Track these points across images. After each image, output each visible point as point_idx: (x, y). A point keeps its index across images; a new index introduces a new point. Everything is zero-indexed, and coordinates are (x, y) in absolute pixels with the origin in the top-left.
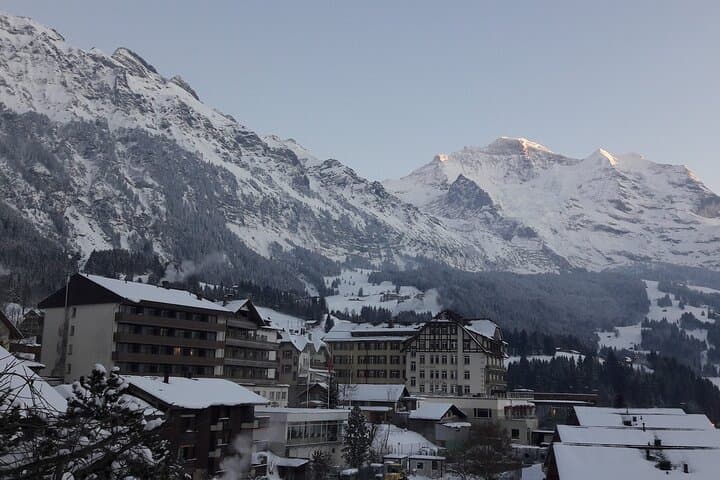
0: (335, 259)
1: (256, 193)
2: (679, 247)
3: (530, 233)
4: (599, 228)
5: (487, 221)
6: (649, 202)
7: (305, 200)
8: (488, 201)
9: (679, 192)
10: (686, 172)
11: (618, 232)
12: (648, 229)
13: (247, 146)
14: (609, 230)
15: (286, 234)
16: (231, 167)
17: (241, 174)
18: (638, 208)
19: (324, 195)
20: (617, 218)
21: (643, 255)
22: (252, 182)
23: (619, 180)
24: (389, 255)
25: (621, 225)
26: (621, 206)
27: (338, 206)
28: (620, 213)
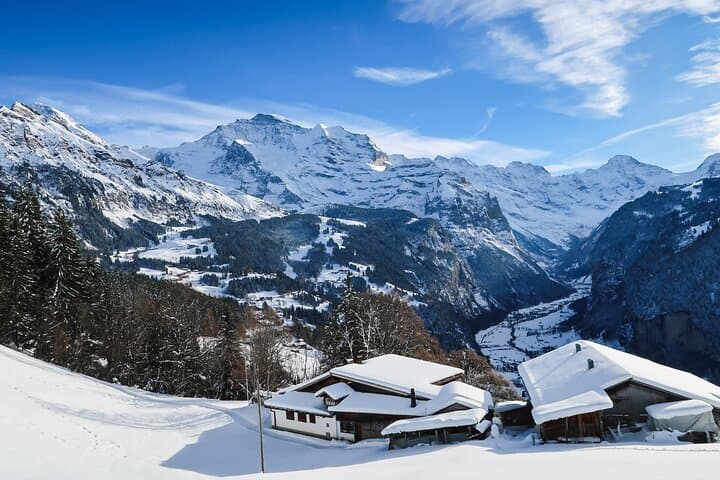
0: (159, 222)
1: (114, 191)
2: (361, 185)
3: (277, 180)
4: (318, 175)
5: (252, 172)
6: (347, 157)
7: (141, 190)
8: (252, 159)
9: (363, 151)
10: (368, 139)
11: (329, 177)
12: (345, 175)
13: (103, 159)
14: (324, 176)
15: (133, 212)
16: (98, 176)
17: (104, 180)
18: (341, 162)
19: (151, 184)
20: (328, 168)
21: (342, 190)
22: (111, 185)
23: (330, 144)
24: (190, 216)
25: (331, 173)
26: (331, 161)
27: (159, 191)
28: (330, 165)
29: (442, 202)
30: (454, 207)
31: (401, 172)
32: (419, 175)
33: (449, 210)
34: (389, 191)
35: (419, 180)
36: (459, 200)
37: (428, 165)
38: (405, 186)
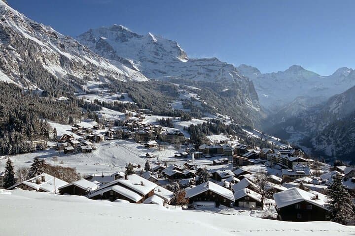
2: (174, 69)
4: (150, 61)
6: (165, 53)
7: (65, 54)
8: (112, 49)
9: (174, 50)
10: (176, 43)
11: (156, 63)
12: (165, 63)
13: (37, 30)
14: (153, 62)
17: (40, 43)
18: (162, 55)
21: (164, 71)
24: (96, 75)
25: (157, 60)
26: (156, 54)
27: (76, 56)
28: (155, 56)
29: (226, 81)
30: (233, 84)
31: (198, 63)
32: (209, 65)
33: (230, 86)
34: (192, 73)
35: (210, 68)
36: (235, 80)
37: (214, 60)
38: (202, 70)
